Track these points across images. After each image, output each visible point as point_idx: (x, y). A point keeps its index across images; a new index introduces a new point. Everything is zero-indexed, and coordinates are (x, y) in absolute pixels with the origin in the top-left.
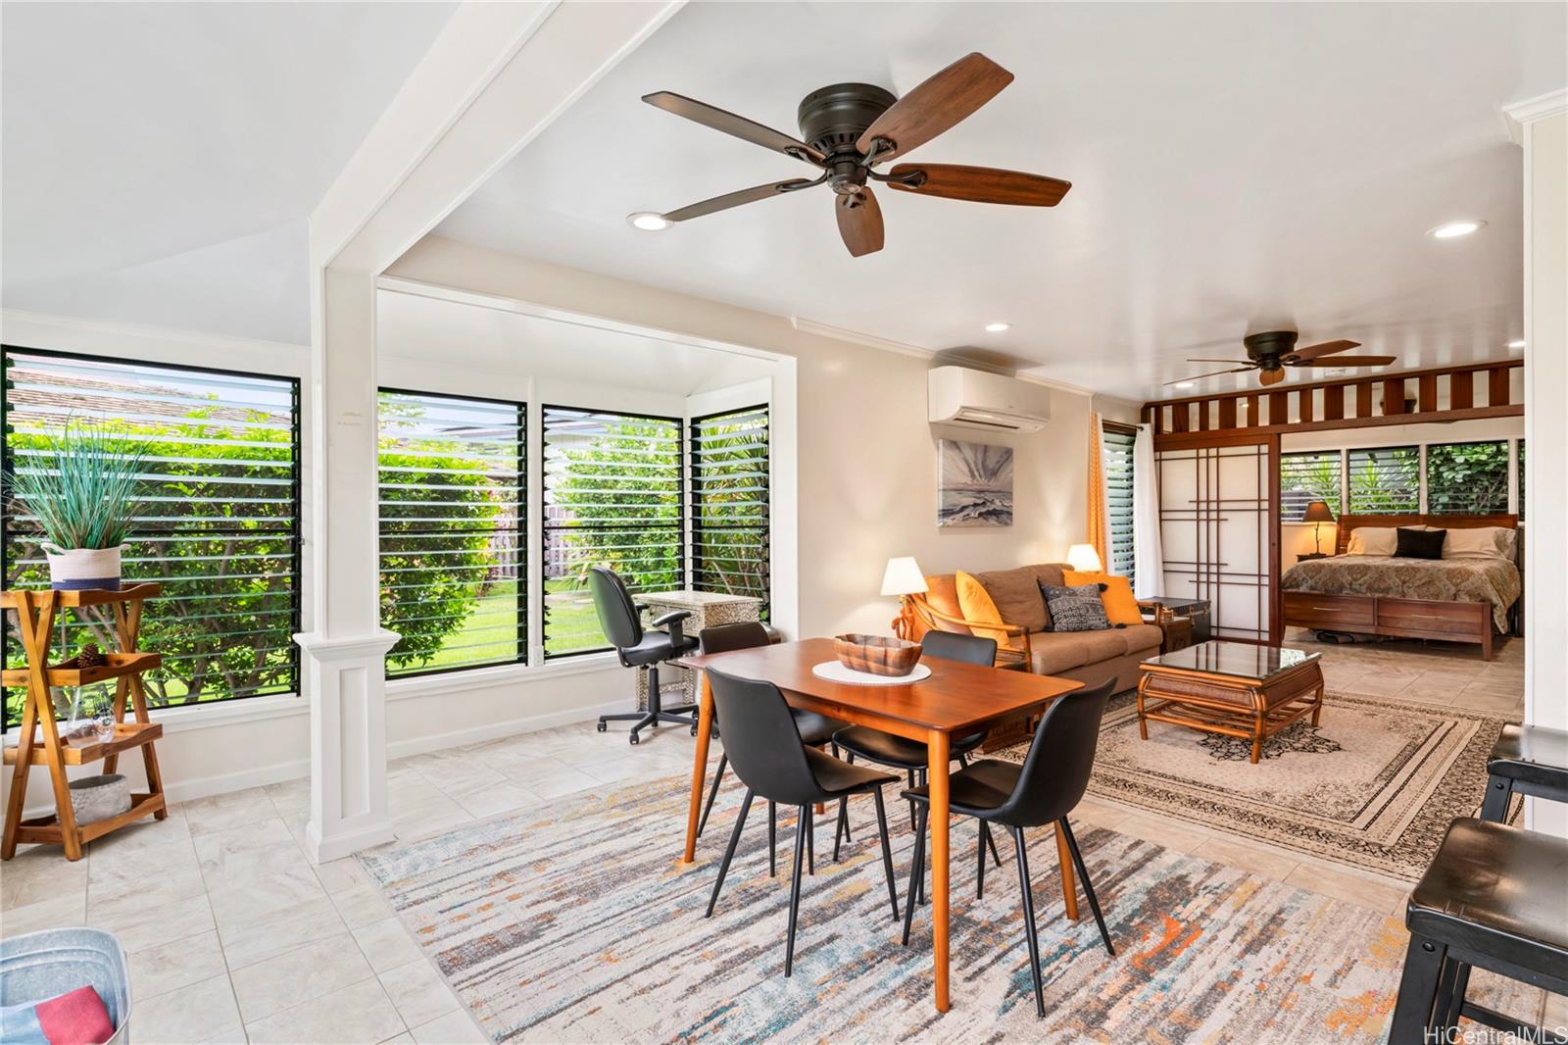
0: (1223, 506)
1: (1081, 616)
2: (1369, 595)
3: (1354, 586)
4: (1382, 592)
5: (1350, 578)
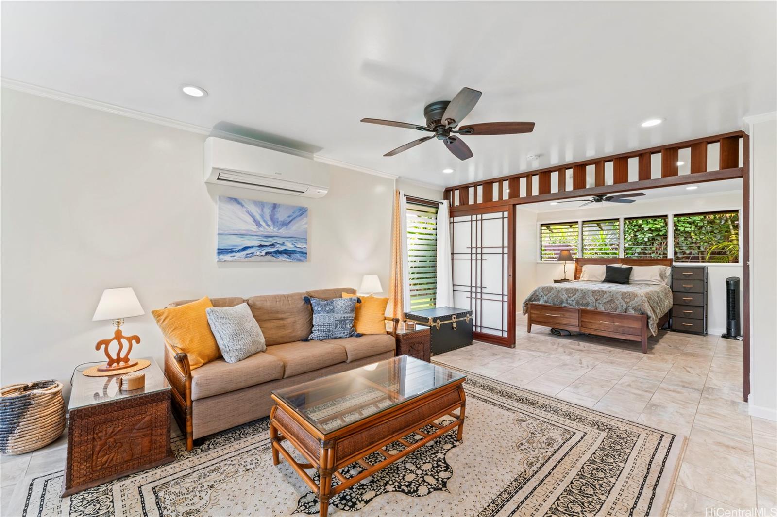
0: (484, 251)
1: (329, 331)
2: (577, 307)
3: (568, 301)
5: (566, 296)
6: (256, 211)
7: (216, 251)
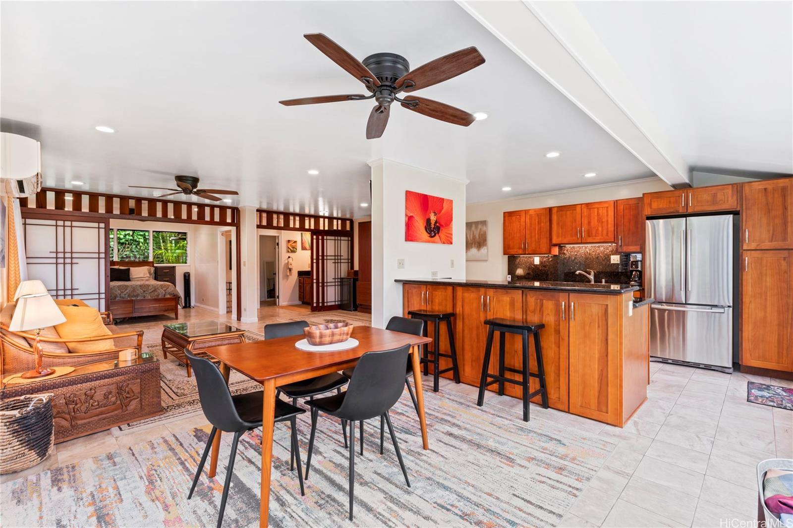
0: (74, 255)
2: (129, 299)
4: (135, 296)
5: (119, 292)
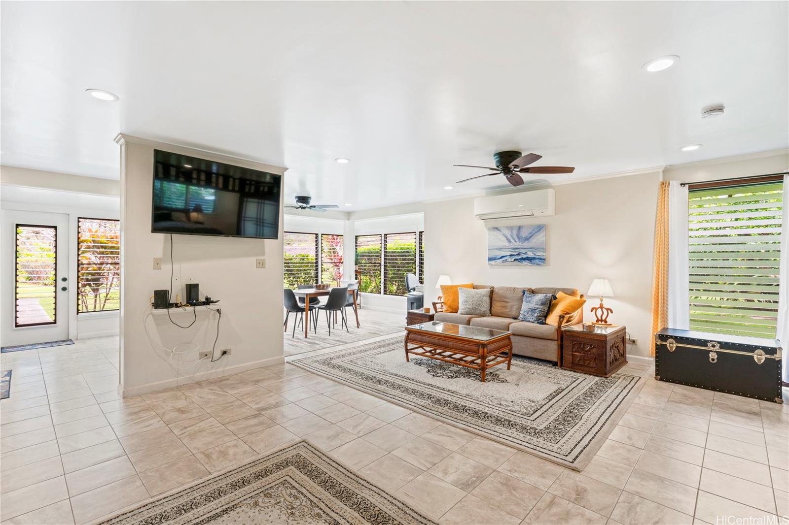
6: (507, 233)
7: (487, 260)
